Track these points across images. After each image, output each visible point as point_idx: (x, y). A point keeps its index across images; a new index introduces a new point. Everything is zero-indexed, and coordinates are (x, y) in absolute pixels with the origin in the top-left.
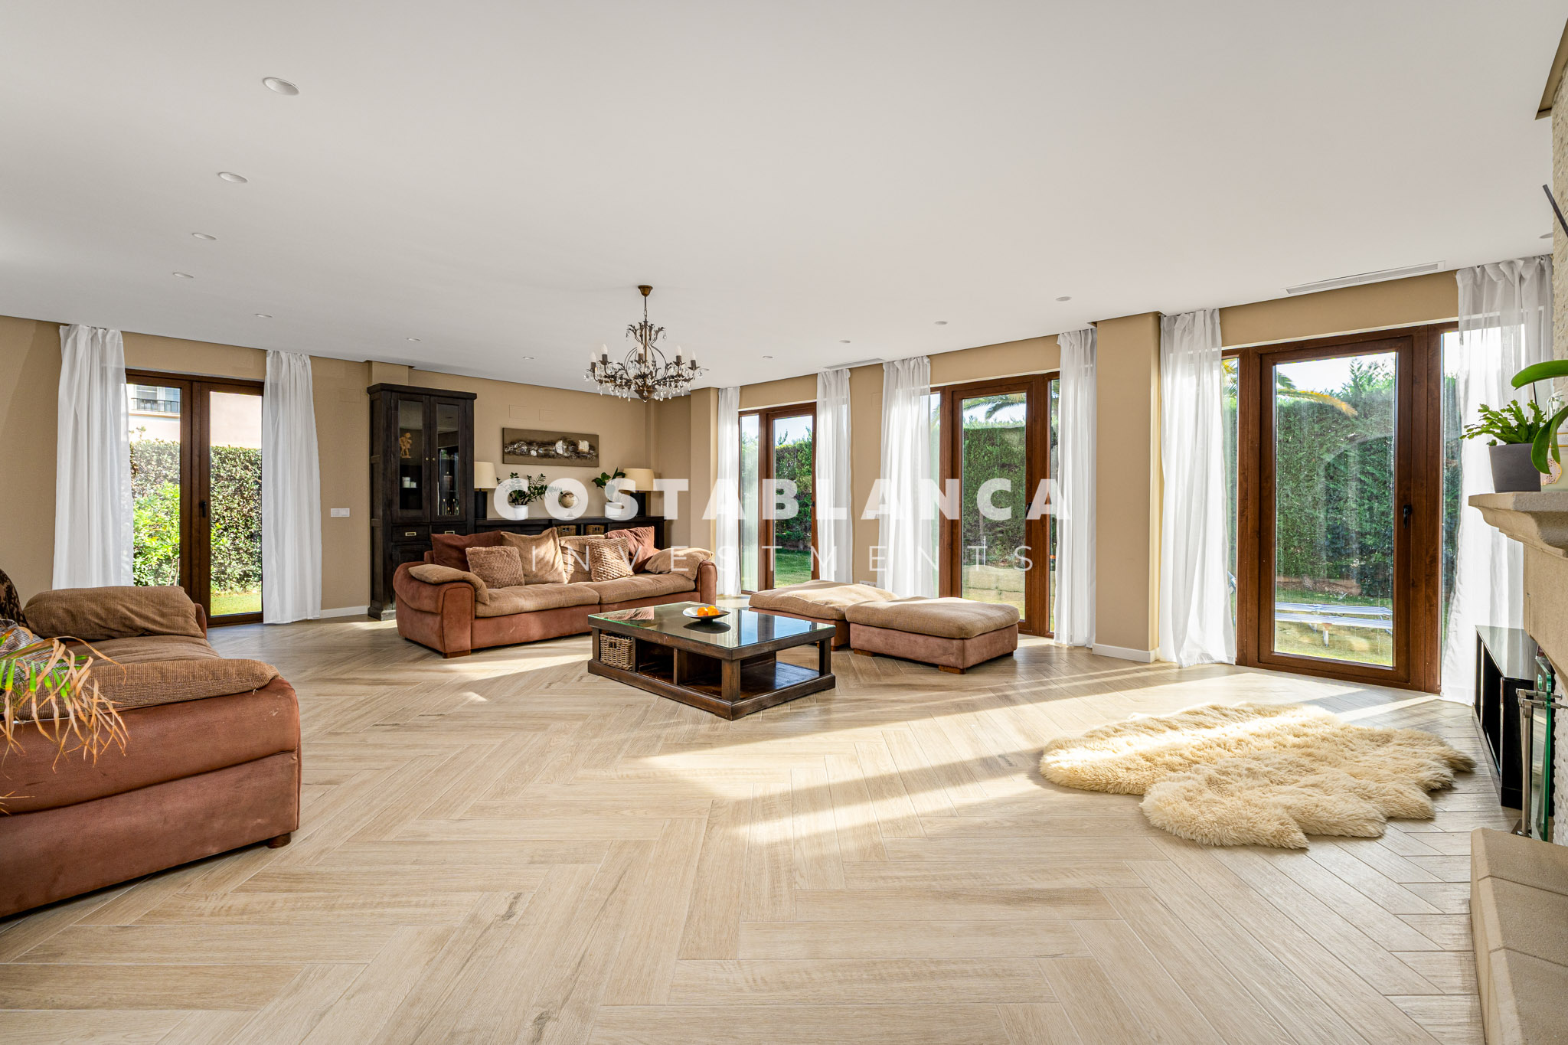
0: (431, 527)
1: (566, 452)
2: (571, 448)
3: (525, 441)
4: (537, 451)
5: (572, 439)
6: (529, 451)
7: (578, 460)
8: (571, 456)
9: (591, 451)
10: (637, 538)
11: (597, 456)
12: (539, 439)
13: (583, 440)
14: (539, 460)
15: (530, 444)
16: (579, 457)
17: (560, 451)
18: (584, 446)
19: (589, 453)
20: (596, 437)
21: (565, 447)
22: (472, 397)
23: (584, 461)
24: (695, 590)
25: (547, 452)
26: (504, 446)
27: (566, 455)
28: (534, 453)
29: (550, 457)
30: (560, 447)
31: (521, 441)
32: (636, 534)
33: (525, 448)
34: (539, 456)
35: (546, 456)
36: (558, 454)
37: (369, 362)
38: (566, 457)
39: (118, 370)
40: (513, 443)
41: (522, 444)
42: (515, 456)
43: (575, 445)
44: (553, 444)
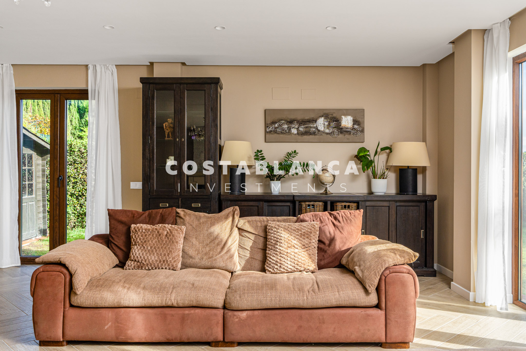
0: (180, 199)
1: (328, 128)
2: (333, 124)
3: (285, 120)
4: (298, 129)
5: (334, 115)
6: (289, 129)
7: (341, 136)
8: (333, 132)
9: (356, 126)
10: (336, 223)
11: (363, 131)
12: (300, 117)
13: (346, 115)
14: (300, 137)
15: (291, 122)
16: (341, 133)
17: (321, 128)
18: (347, 122)
19: (353, 129)
20: (362, 111)
21: (326, 124)
22: (216, 82)
23: (347, 136)
24: (378, 306)
25: (307, 130)
26: (266, 126)
27: (327, 131)
28: (294, 131)
29: (311, 134)
30: (321, 124)
31: (282, 120)
32: (336, 218)
33: (286, 126)
34: (300, 134)
35: (307, 133)
36: (319, 131)
37: (152, 64)
38: (327, 134)
39: (12, 91)
40: (274, 123)
41: (283, 124)
42: (276, 135)
43: (337, 121)
44: (314, 121)
